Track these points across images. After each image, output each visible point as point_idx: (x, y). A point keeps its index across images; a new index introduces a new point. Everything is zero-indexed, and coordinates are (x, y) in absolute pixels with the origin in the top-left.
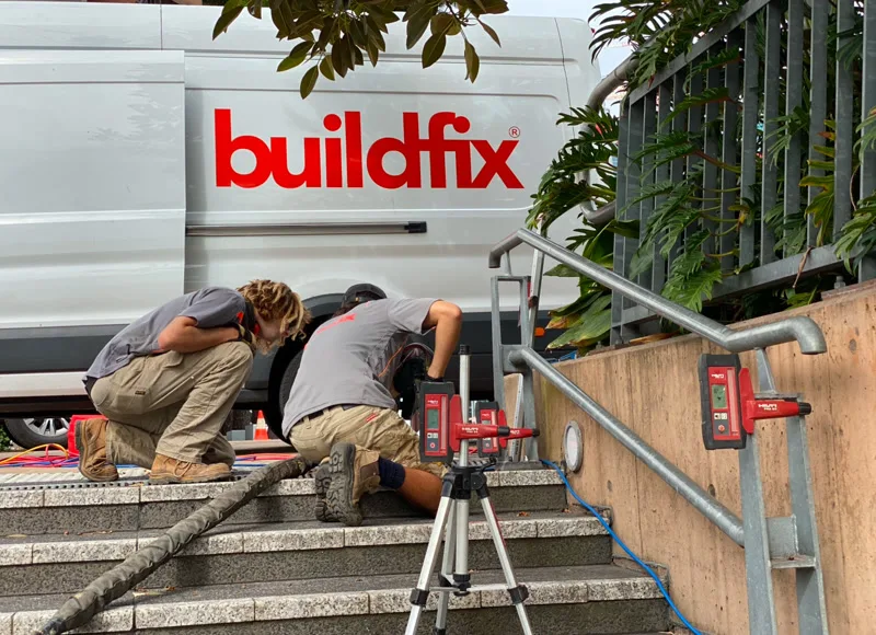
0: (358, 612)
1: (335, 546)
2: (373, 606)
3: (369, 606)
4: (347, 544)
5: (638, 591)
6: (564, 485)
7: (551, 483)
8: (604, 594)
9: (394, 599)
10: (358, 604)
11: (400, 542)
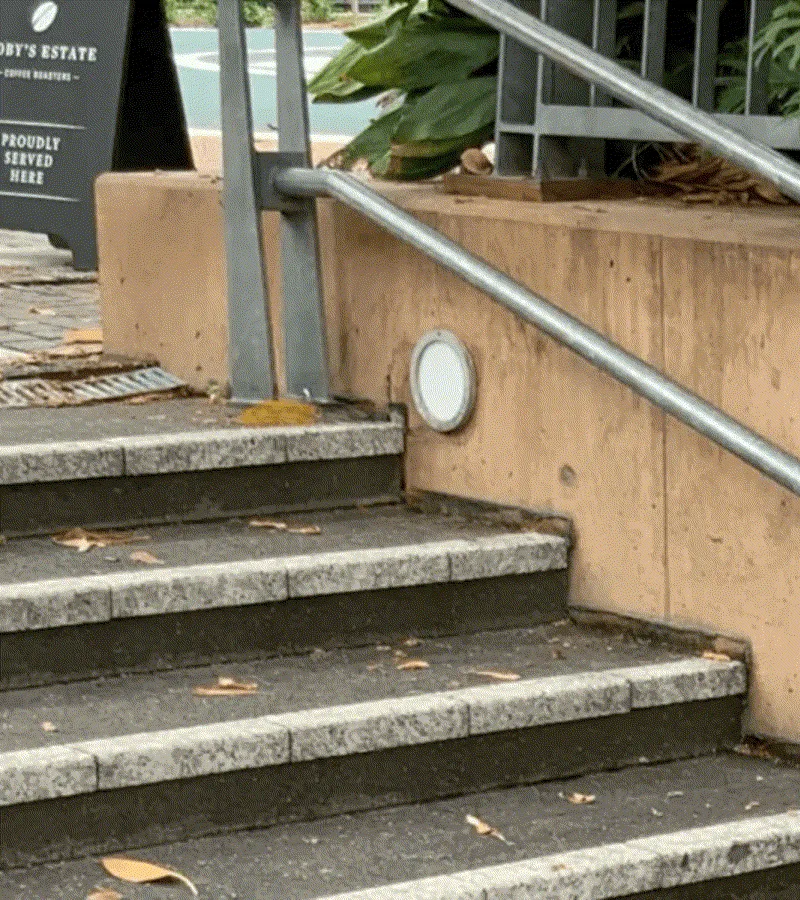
0: (272, 761)
1: (95, 619)
2: (297, 748)
3: (290, 748)
4: (116, 614)
5: (705, 686)
6: (400, 457)
7: (380, 452)
8: (654, 694)
9: (331, 732)
10: (270, 746)
11: (215, 604)
